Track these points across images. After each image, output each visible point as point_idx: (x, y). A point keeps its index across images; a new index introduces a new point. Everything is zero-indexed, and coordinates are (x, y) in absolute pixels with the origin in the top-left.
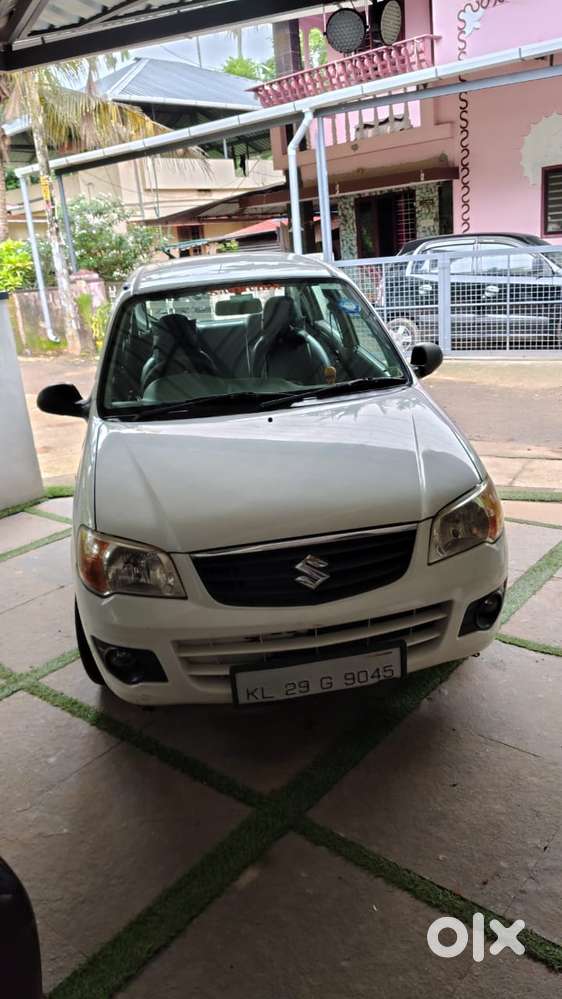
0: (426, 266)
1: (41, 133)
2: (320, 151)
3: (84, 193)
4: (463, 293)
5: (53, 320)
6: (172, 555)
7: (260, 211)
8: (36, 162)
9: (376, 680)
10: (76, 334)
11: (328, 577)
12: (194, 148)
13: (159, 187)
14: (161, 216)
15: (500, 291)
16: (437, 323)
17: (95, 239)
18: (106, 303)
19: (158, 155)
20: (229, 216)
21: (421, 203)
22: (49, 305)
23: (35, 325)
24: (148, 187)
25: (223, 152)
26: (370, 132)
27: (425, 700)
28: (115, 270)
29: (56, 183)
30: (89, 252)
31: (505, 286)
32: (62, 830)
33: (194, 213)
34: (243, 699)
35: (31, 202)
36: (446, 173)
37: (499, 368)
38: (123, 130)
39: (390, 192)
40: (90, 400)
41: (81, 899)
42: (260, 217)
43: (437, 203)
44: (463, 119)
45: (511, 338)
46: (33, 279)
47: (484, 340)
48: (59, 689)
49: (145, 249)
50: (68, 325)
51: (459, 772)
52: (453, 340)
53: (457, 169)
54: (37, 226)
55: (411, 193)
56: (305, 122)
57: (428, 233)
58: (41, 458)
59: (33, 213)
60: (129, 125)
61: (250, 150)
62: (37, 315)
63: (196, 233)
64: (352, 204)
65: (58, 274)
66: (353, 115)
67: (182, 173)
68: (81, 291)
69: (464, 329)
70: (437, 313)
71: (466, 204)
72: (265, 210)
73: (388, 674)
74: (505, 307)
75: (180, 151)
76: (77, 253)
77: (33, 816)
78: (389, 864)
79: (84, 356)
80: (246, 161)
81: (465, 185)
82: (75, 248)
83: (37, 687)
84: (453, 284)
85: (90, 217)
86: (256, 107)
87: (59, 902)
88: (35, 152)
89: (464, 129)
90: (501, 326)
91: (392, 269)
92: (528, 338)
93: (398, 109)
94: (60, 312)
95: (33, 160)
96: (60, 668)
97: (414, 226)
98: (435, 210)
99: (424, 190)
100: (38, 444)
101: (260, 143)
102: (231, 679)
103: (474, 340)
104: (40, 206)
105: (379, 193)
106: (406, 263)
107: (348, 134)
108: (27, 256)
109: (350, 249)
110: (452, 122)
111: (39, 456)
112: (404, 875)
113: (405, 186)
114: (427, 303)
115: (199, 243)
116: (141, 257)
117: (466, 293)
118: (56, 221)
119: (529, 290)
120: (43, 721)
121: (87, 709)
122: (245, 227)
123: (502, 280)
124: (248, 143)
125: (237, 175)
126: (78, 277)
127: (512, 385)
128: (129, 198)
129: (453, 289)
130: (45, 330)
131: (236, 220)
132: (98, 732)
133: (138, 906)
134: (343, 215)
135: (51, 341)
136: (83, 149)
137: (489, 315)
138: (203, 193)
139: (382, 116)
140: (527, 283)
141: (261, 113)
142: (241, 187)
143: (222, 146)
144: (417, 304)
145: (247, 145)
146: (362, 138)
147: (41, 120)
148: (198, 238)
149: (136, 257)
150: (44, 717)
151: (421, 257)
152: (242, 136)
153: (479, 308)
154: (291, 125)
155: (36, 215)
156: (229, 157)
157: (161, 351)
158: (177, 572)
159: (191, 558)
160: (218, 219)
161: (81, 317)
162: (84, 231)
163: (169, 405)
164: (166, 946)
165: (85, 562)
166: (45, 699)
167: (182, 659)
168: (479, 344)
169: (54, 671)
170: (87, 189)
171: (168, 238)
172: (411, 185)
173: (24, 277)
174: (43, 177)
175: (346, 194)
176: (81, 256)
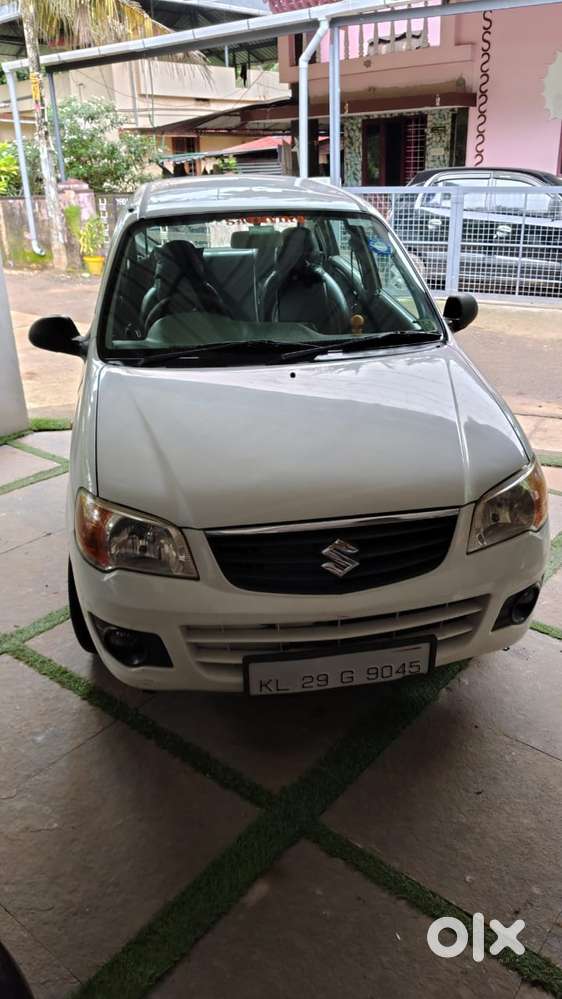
0: (437, 199)
1: (32, 24)
2: (334, 65)
3: (74, 94)
4: (476, 231)
5: (38, 231)
6: (184, 530)
7: (262, 126)
8: (26, 56)
9: (400, 676)
10: (62, 247)
11: (357, 564)
12: (196, 53)
13: (155, 93)
14: (156, 125)
15: (514, 232)
16: (445, 262)
17: (85, 146)
18: (96, 216)
19: (156, 58)
20: (229, 130)
21: (433, 130)
22: (35, 214)
23: (20, 235)
24: (143, 92)
25: (224, 60)
26: (384, 48)
27: (444, 690)
28: (105, 181)
29: (46, 81)
30: (78, 159)
31: (520, 226)
32: (51, 825)
33: (193, 125)
34: (255, 690)
35: (18, 100)
36: (463, 99)
37: (506, 314)
38: (120, 28)
39: (401, 115)
40: (88, 337)
41: (73, 910)
42: (261, 132)
43: (449, 131)
44: (485, 41)
45: (521, 283)
46: (19, 186)
47: (493, 282)
48: (47, 655)
49: (138, 160)
50: (55, 237)
51: (484, 777)
52: (461, 281)
53: (475, 95)
54: (24, 127)
55: (422, 119)
56: (320, 32)
57: (437, 163)
58: (27, 385)
59: (21, 113)
60: (126, 22)
61: (252, 58)
62: (23, 224)
63: (190, 146)
64: (360, 125)
65: (46, 182)
66: (369, 29)
67: (181, 78)
68: (69, 203)
69: (473, 270)
70: (446, 250)
71: (481, 134)
72: (267, 126)
73: (414, 670)
74: (518, 249)
75: (180, 55)
76: (66, 160)
77: (19, 805)
78: (413, 883)
79: (69, 272)
80: (248, 71)
81: (482, 114)
82: (64, 154)
83: (23, 651)
84: (465, 220)
85: (81, 121)
86: (261, 12)
87: (50, 912)
88: (25, 45)
89: (486, 52)
90: (511, 270)
91: (401, 200)
92: (539, 284)
93: (417, 25)
94: (46, 223)
95: (21, 53)
96: (49, 629)
97: (423, 154)
98: (447, 138)
99: (437, 116)
100: (23, 369)
101: (264, 52)
102: (244, 669)
103: (482, 282)
104: (28, 105)
105: (388, 116)
106: (417, 195)
107: (361, 48)
108: (12, 159)
109: (354, 174)
110: (473, 44)
111: (24, 382)
112: (429, 899)
113: (417, 110)
114: (436, 239)
115: (195, 156)
116: (133, 169)
117: (479, 232)
118: (45, 124)
119: (544, 233)
120: (28, 691)
121: (77, 680)
122: (243, 142)
123: (518, 220)
124: (251, 51)
125: (237, 85)
126: (67, 186)
127: (519, 333)
128: (122, 103)
129: (464, 226)
130: (30, 241)
131: (236, 135)
132: (91, 707)
133: (139, 921)
134: (349, 136)
135: (34, 253)
136: (75, 45)
137: (500, 257)
138: (201, 103)
139: (399, 32)
140: (542, 225)
141: (269, 19)
142: (243, 99)
143: (224, 51)
144: (426, 239)
145: (250, 53)
146: (377, 54)
147: (32, 8)
148: (194, 151)
149: (128, 168)
150: (30, 687)
151: (432, 190)
152: (245, 43)
153: (490, 248)
154: (301, 35)
155: (23, 115)
156: (230, 65)
157: (164, 281)
158: (189, 548)
159: (206, 535)
160: (217, 132)
161: (69, 230)
162: (75, 137)
163: (179, 349)
164: (169, 972)
165: (84, 528)
166: (31, 665)
167: (189, 644)
168: (487, 287)
169: (41, 632)
170: (79, 91)
171: (162, 150)
172: (424, 109)
173: (9, 183)
174: (33, 74)
175: (353, 114)
176: (70, 163)
